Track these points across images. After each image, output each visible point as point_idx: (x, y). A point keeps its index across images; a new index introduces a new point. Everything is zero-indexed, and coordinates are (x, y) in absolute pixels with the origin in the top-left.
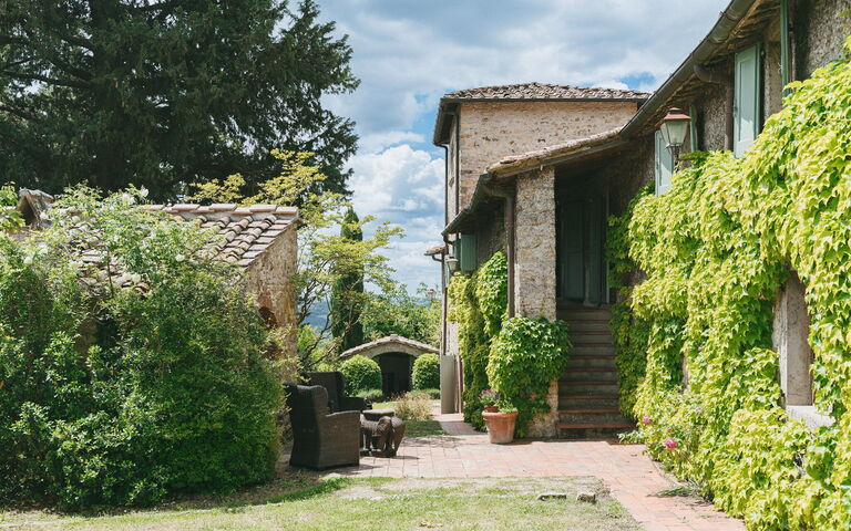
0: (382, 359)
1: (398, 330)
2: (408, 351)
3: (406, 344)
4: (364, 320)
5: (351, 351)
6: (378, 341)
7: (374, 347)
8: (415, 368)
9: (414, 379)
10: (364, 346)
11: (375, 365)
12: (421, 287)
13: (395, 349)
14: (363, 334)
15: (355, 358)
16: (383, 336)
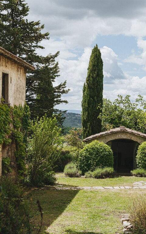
0: (114, 144)
1: (124, 124)
2: (134, 139)
3: (132, 134)
4: (102, 117)
5: (91, 137)
6: (111, 130)
7: (108, 135)
8: (139, 152)
9: (138, 161)
10: (101, 133)
11: (108, 148)
12: (139, 98)
13: (124, 137)
14: (101, 126)
15: (93, 143)
16: (114, 128)
